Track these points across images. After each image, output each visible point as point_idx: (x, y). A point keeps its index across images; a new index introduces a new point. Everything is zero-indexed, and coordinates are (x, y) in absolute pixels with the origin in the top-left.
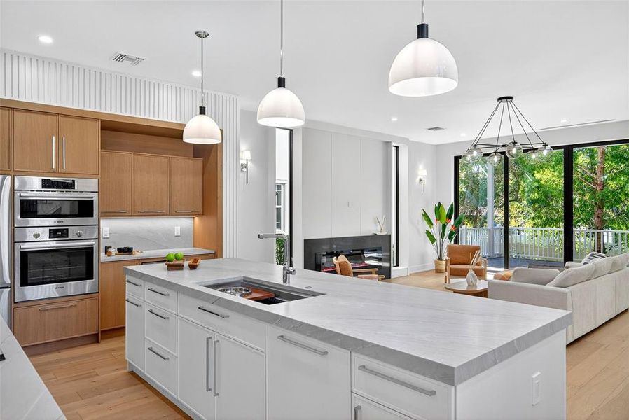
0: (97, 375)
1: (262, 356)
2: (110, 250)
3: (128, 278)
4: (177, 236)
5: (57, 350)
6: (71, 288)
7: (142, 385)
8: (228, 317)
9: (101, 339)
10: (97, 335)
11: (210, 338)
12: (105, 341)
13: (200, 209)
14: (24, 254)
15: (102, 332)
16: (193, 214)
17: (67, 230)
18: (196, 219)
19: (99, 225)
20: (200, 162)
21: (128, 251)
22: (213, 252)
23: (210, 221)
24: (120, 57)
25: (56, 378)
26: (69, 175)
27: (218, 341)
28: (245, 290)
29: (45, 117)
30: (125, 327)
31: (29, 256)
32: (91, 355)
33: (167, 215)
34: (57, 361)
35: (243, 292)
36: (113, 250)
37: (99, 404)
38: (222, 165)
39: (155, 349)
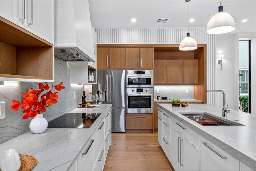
0: (148, 145)
1: (198, 152)
2: (159, 98)
3: (159, 108)
4: (186, 94)
5: (139, 133)
6: (143, 111)
7: (162, 153)
8: (186, 129)
9: (154, 132)
10: (153, 130)
11: (180, 138)
12: (155, 133)
13: (196, 82)
14: (129, 97)
15: (154, 129)
16: (194, 84)
17: (142, 89)
18: (195, 86)
19: (153, 88)
20: (197, 60)
21: (166, 98)
22: (202, 101)
23: (201, 87)
24: (159, 21)
25: (135, 142)
26: (143, 69)
27: (183, 140)
28: (202, 118)
29: (135, 48)
30: (158, 129)
31: (131, 98)
32: (149, 137)
33: (181, 84)
34: (138, 136)
35: (201, 119)
36: (160, 98)
37: (145, 156)
38: (206, 61)
39: (165, 139)
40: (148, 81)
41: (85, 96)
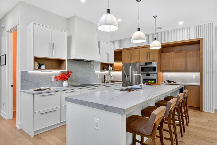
17: (150, 74)
40: (154, 69)
41: (105, 77)
